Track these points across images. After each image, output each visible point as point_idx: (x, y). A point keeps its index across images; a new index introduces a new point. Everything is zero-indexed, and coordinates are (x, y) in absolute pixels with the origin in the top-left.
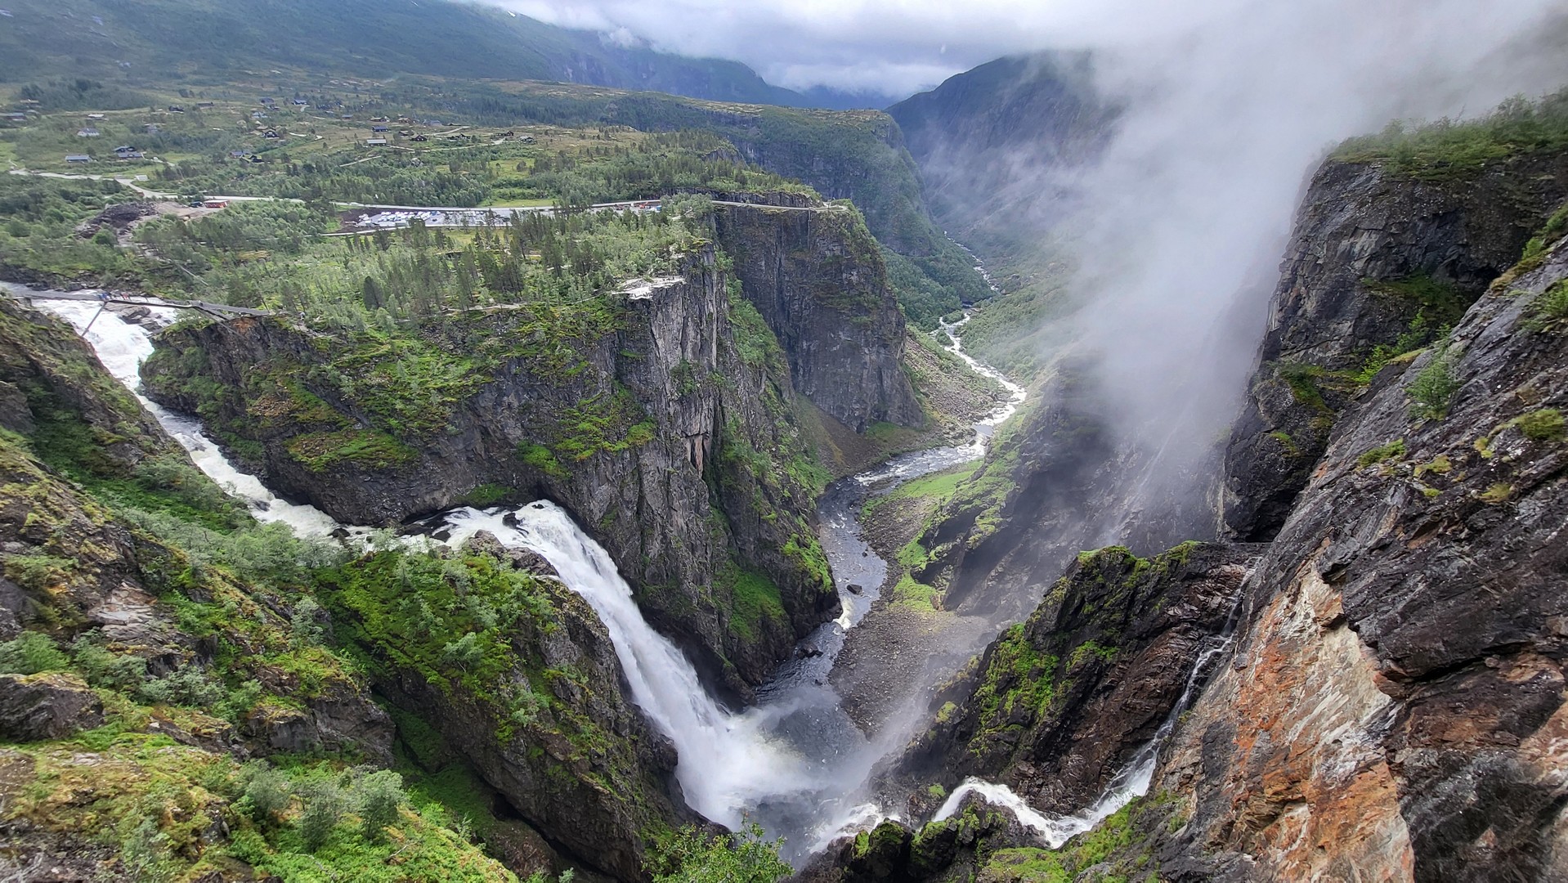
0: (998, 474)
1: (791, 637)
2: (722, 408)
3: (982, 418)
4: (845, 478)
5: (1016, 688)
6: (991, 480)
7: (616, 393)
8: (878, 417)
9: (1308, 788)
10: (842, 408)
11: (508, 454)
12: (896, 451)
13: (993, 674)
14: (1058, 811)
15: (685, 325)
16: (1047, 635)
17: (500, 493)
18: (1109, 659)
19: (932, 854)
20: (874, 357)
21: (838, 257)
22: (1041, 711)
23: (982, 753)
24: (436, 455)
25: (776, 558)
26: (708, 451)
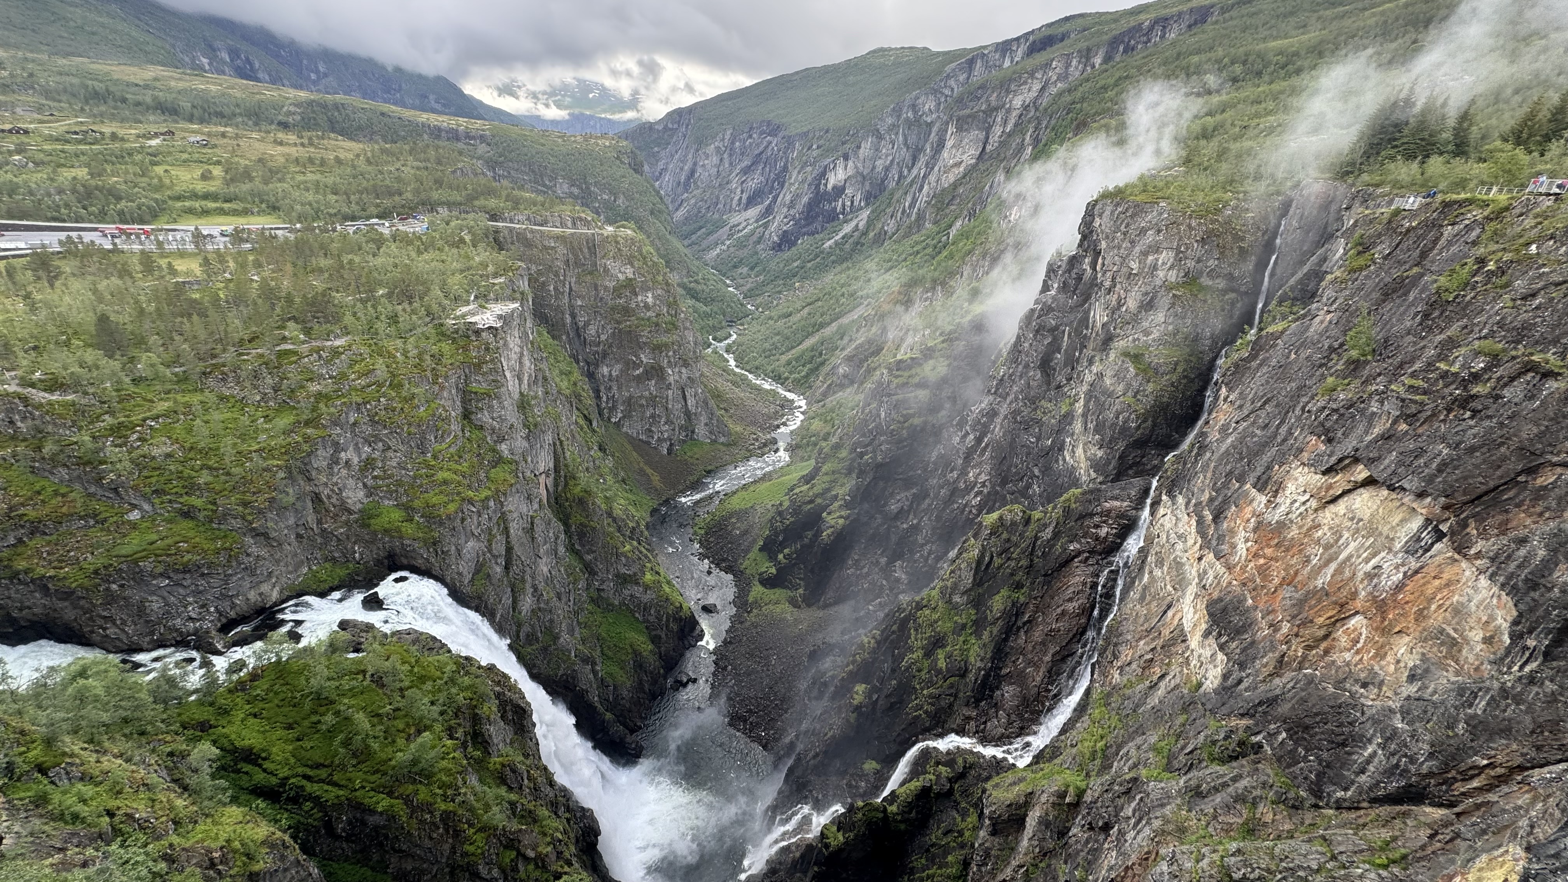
0: (833, 472)
1: (662, 671)
2: (561, 442)
3: (778, 427)
4: (666, 502)
5: (943, 646)
6: (826, 478)
7: (467, 434)
8: (687, 436)
9: (1358, 604)
10: (651, 431)
11: (347, 523)
12: (709, 468)
13: (917, 641)
14: (1008, 737)
15: (522, 355)
16: (963, 594)
17: (341, 572)
18: (1022, 599)
19: (913, 815)
20: (677, 378)
21: (631, 280)
22: (972, 660)
23: (926, 712)
24: (262, 535)
25: (637, 591)
26: (551, 490)
